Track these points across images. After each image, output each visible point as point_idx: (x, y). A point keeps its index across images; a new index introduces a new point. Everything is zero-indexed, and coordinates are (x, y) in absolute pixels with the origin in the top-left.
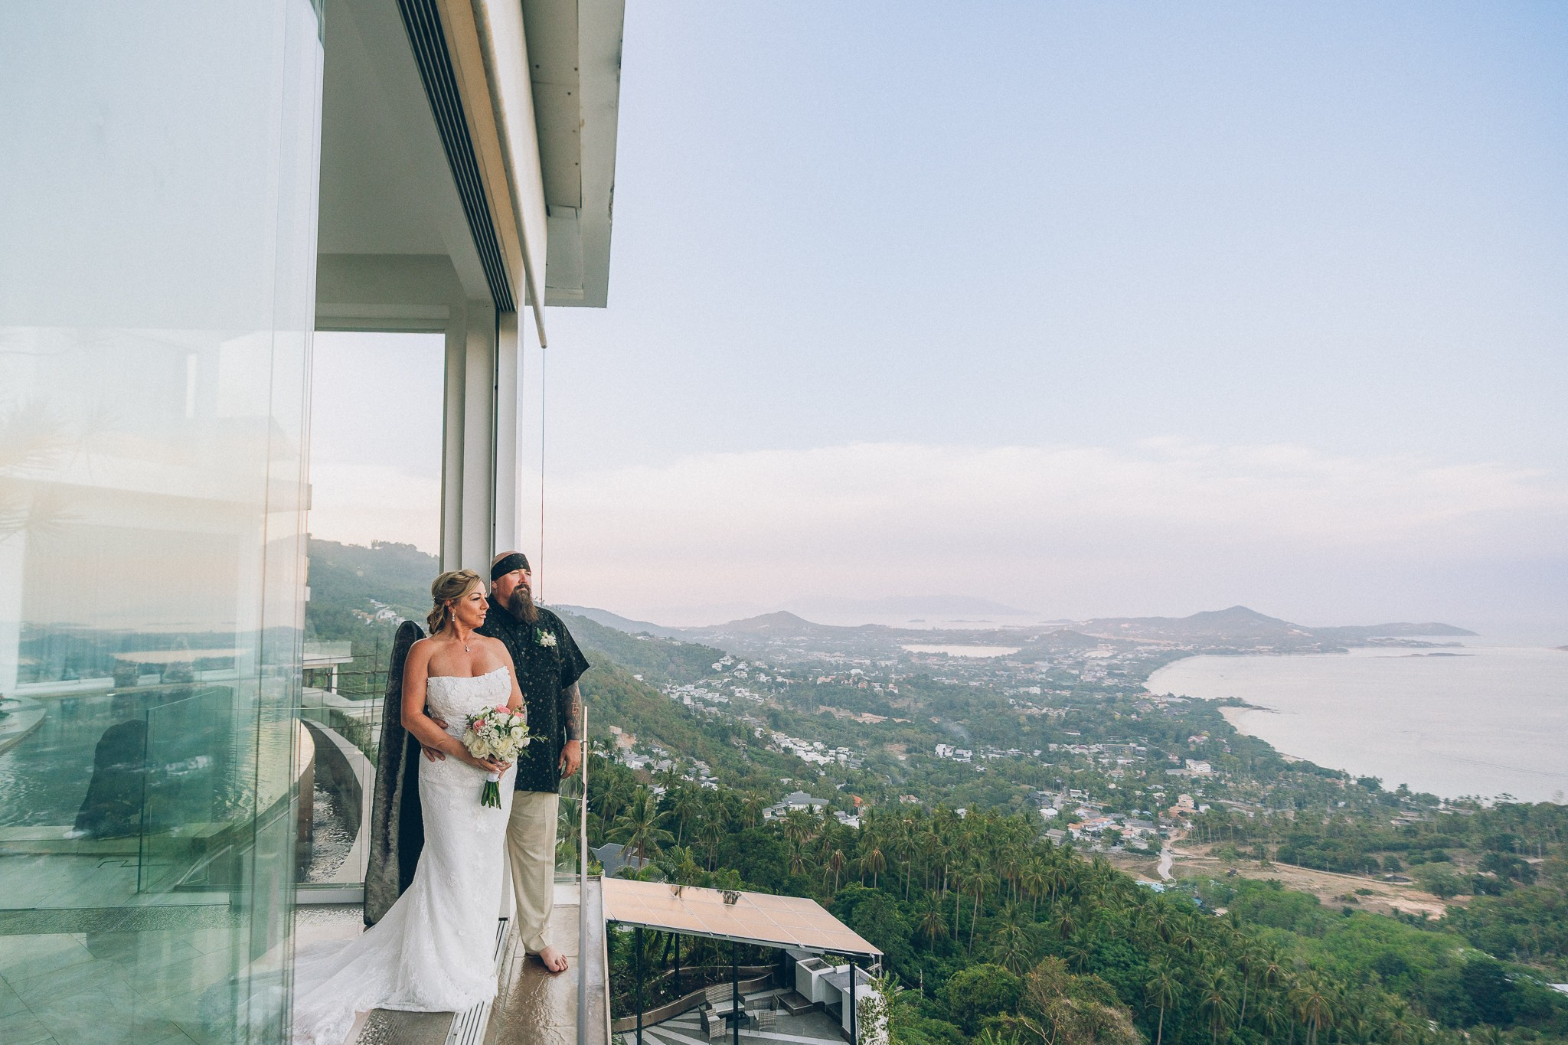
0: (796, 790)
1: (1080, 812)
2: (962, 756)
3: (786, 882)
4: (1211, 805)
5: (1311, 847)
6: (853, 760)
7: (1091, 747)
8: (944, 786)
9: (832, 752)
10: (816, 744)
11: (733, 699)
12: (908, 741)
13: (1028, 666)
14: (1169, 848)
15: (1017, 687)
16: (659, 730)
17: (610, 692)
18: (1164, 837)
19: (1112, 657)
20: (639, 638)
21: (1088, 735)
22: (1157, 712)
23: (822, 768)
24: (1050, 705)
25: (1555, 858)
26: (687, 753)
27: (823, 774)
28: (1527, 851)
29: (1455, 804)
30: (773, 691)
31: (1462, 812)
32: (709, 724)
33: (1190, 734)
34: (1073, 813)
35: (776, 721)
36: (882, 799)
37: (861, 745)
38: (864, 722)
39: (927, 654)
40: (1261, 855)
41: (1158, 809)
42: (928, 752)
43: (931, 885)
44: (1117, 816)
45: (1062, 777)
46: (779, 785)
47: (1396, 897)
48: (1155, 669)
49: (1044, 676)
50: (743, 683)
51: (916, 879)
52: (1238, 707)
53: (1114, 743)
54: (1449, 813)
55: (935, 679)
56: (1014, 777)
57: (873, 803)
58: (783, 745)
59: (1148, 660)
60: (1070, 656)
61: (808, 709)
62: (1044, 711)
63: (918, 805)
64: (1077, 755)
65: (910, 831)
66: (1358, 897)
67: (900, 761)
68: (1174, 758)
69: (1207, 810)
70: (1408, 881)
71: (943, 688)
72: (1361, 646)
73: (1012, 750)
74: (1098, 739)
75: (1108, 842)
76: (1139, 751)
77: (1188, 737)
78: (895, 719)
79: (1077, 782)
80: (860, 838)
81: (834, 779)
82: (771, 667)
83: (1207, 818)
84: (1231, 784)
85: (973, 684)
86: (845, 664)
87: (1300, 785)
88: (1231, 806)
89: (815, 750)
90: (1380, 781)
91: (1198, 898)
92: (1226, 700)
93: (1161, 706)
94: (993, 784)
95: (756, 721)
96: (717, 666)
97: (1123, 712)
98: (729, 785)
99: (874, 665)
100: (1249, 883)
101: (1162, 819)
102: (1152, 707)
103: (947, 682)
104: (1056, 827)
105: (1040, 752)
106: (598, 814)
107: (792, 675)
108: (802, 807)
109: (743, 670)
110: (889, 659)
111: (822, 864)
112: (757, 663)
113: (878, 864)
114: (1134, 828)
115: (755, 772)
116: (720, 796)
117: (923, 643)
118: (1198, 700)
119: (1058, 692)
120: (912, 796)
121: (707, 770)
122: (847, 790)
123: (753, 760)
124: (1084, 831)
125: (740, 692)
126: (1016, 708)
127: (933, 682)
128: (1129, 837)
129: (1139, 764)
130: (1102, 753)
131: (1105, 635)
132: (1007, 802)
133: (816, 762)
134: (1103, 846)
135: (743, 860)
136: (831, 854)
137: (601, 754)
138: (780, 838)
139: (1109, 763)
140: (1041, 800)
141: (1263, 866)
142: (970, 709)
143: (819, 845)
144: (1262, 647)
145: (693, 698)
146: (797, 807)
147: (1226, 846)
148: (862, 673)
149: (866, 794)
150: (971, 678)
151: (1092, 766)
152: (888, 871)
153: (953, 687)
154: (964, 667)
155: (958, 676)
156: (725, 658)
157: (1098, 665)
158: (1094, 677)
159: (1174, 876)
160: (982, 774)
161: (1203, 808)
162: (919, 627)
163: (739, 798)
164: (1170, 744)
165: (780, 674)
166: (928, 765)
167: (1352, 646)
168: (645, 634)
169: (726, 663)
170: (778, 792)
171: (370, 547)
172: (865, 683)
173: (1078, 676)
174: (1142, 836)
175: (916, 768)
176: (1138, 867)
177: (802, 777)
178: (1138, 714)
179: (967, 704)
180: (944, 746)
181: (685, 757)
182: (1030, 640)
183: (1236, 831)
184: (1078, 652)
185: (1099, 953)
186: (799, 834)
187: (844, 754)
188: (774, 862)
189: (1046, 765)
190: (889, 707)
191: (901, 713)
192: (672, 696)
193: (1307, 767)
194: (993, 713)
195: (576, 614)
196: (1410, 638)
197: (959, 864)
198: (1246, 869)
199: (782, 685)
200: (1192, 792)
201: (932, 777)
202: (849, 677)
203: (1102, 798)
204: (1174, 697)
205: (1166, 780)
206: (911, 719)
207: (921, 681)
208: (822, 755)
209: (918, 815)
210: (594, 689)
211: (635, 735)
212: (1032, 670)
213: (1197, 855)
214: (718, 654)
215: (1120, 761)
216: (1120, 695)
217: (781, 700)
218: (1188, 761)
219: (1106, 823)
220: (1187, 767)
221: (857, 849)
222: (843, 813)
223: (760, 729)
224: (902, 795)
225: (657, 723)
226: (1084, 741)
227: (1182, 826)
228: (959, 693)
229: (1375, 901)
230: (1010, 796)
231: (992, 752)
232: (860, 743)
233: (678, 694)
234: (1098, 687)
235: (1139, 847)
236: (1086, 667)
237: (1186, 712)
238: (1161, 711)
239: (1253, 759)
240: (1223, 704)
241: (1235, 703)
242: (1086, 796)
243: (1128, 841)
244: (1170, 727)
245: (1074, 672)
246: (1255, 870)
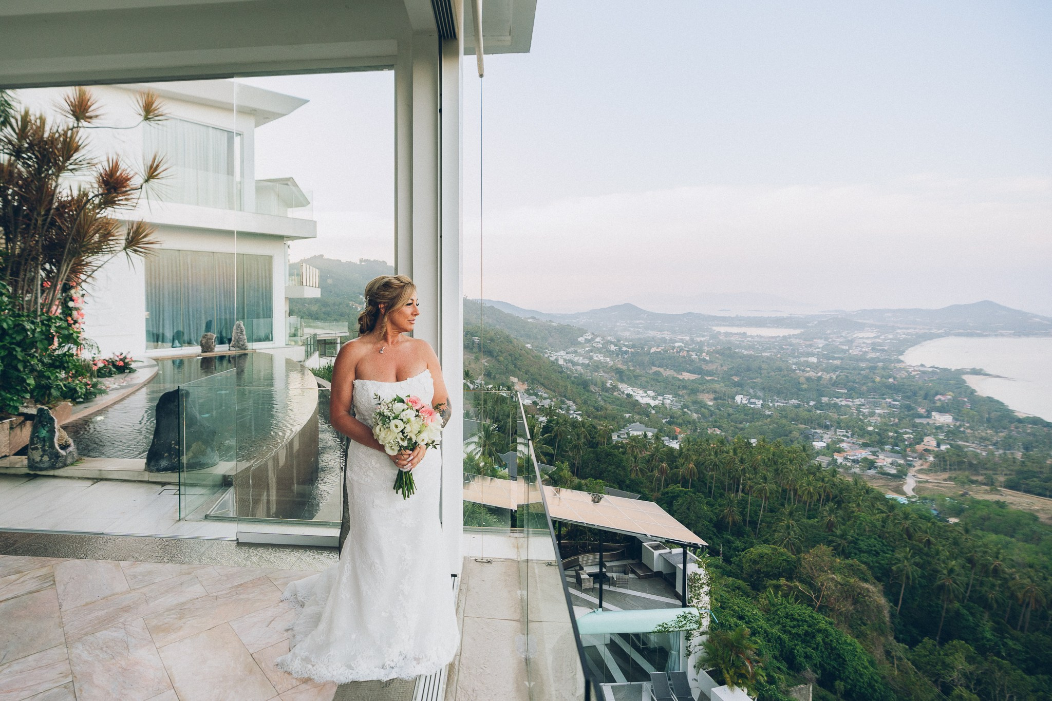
0: (634, 422)
1: (843, 445)
2: (755, 404)
3: (628, 482)
4: (951, 445)
5: (1035, 479)
6: (675, 404)
7: (855, 400)
8: (741, 423)
9: (660, 398)
10: (649, 392)
11: (592, 361)
12: (715, 392)
13: (808, 343)
14: (914, 473)
15: (799, 357)
16: (542, 380)
17: (510, 355)
18: (910, 465)
19: (875, 337)
20: (529, 320)
21: (852, 392)
22: (910, 377)
23: (653, 408)
24: (825, 370)
26: (561, 396)
27: (653, 412)
30: (620, 356)
32: (575, 377)
33: (937, 394)
34: (838, 446)
35: (621, 375)
36: (695, 430)
37: (681, 394)
38: (683, 379)
39: (731, 333)
40: (990, 483)
41: (906, 446)
42: (729, 400)
43: (730, 489)
44: (873, 449)
45: (831, 421)
46: (623, 418)
48: (912, 346)
49: (820, 350)
50: (599, 351)
51: (718, 484)
52: (979, 375)
53: (875, 398)
55: (737, 351)
56: (793, 419)
57: (689, 432)
58: (626, 392)
59: (906, 341)
60: (842, 336)
61: (644, 369)
62: (819, 374)
63: (722, 436)
64: (843, 406)
65: (716, 453)
67: (709, 406)
68: (922, 411)
69: (947, 449)
71: (742, 357)
73: (793, 400)
74: (861, 395)
75: (865, 467)
76: (894, 405)
77: (935, 396)
78: (706, 378)
79: (842, 425)
80: (680, 456)
81: (661, 416)
82: (619, 341)
83: (947, 454)
84: (969, 431)
85: (764, 354)
86: (671, 339)
87: (1029, 434)
88: (968, 447)
89: (649, 396)
91: (935, 510)
92: (969, 370)
93: (913, 373)
94: (777, 423)
95: (608, 376)
96: (581, 339)
97: (882, 377)
98: (589, 417)
99: (692, 340)
100: (978, 502)
101: (910, 453)
102: (906, 374)
103: (745, 353)
104: (824, 455)
105: (814, 403)
106: (503, 432)
107: (633, 346)
108: (640, 433)
109: (599, 342)
110: (703, 336)
111: (652, 471)
112: (609, 338)
113: (692, 473)
114: (886, 459)
115: (606, 409)
116: (583, 424)
117: (729, 326)
118: (945, 370)
119: (831, 361)
120: (716, 429)
121: (574, 407)
122: (670, 423)
123: (605, 401)
124: (846, 458)
125: (597, 357)
126: (798, 371)
127: (735, 352)
128: (881, 464)
129: (893, 414)
130: (864, 405)
131: (871, 322)
132: (787, 436)
133: (648, 404)
134: (861, 470)
135: (599, 466)
136: (659, 465)
137: (504, 395)
138: (624, 453)
139: (869, 412)
140: (813, 436)
141: (991, 490)
142: (762, 372)
143: (651, 459)
144: (1003, 331)
145: (565, 360)
146: (635, 433)
147: (962, 475)
148: (683, 345)
149: (684, 427)
150: (764, 350)
151: (855, 414)
152: (699, 479)
153: (750, 356)
154: (758, 342)
155: (753, 348)
156: (587, 334)
157: (864, 343)
158: (861, 351)
159: (917, 493)
160: (769, 416)
161: (943, 447)
162: (726, 314)
163: (596, 426)
164: (919, 400)
165: (625, 345)
166: (729, 409)
168: (533, 318)
169: (587, 338)
170: (622, 423)
171: (358, 263)
172: (685, 352)
173: (848, 350)
174: (892, 464)
175: (720, 410)
176: (888, 485)
177: (639, 414)
178: (895, 378)
179: (760, 368)
180: (742, 396)
181: (559, 397)
182: (810, 325)
183: (971, 465)
184: (848, 333)
185: (856, 543)
186: (636, 451)
187: (669, 400)
188: (620, 469)
189: (819, 412)
190: (702, 369)
191: (710, 373)
192: (551, 358)
193: (1036, 421)
194: (779, 375)
195: (488, 305)
197: (752, 476)
198: (977, 493)
199: (626, 352)
200: (935, 435)
201: (732, 417)
202: (673, 348)
203: (862, 436)
204: (925, 367)
205: (915, 426)
206: (718, 377)
207: (726, 352)
208: (653, 399)
209: (722, 442)
210: (500, 353)
211: (526, 383)
212: (811, 346)
213: (935, 479)
214: (582, 332)
215: (877, 411)
216: (880, 364)
217: (625, 362)
218: (934, 413)
219: (864, 453)
220: (933, 418)
221: (678, 463)
222: (667, 438)
223: (610, 381)
224: (710, 428)
225: (541, 375)
226: (849, 396)
227: (926, 459)
228: (755, 360)
230: (790, 432)
231: (777, 402)
232: (681, 393)
233: (555, 357)
234: (862, 358)
235: (889, 471)
236: (854, 344)
237: (935, 378)
238: (914, 377)
239: (989, 414)
240: (967, 373)
241: (976, 372)
242: (849, 435)
243: (881, 467)
244: (920, 389)
245: (844, 347)
246: (985, 493)
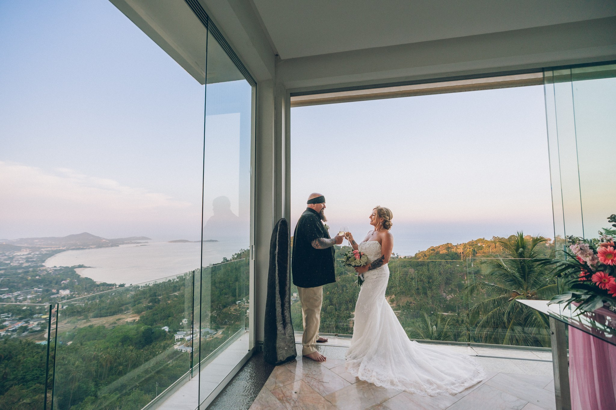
4: (69, 305)
5: (104, 310)
7: (14, 294)
19: (28, 254)
21: (13, 289)
22: (49, 274)
25: (165, 296)
28: (159, 296)
29: (144, 287)
31: (145, 288)
33: (62, 280)
34: (1, 325)
40: (86, 318)
44: (26, 320)
47: (127, 318)
48: (50, 257)
52: (82, 268)
53: (27, 290)
54: (142, 290)
59: (46, 254)
60: (6, 255)
64: (5, 298)
66: (117, 322)
68: (54, 291)
69: (67, 308)
70: (131, 312)
72: (123, 244)
74: (18, 289)
75: (21, 332)
76: (38, 291)
77: (61, 281)
79: (5, 310)
88: (76, 304)
90: (125, 284)
92: (77, 266)
93: (50, 272)
97: (32, 276)
100: (81, 329)
102: (46, 272)
114: (34, 323)
118: (66, 267)
124: (7, 331)
128: (31, 327)
129: (38, 296)
130: (19, 295)
131: (26, 245)
139: (23, 298)
141: (87, 321)
144: (92, 246)
147: (73, 318)
151: (14, 302)
157: (21, 258)
158: (19, 263)
161: (65, 307)
164: (53, 285)
167: (120, 244)
173: (10, 264)
174: (38, 325)
176: (35, 338)
178: (40, 276)
183: (78, 312)
184: (10, 253)
193: (104, 284)
196: (135, 241)
198: (80, 325)
200: (61, 302)
203: (18, 314)
204: (56, 267)
205: (51, 300)
213: (61, 325)
215: (29, 297)
216: (31, 269)
218: (60, 291)
219: (20, 324)
220: (60, 293)
226: (11, 291)
229: (121, 321)
234: (20, 267)
235: (36, 330)
236: (14, 259)
237: (61, 272)
238: (50, 273)
239: (86, 285)
240: (77, 268)
241: (81, 266)
242: (10, 316)
243: (31, 329)
244: (54, 279)
245: (7, 262)
246: (84, 324)
